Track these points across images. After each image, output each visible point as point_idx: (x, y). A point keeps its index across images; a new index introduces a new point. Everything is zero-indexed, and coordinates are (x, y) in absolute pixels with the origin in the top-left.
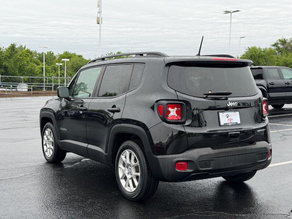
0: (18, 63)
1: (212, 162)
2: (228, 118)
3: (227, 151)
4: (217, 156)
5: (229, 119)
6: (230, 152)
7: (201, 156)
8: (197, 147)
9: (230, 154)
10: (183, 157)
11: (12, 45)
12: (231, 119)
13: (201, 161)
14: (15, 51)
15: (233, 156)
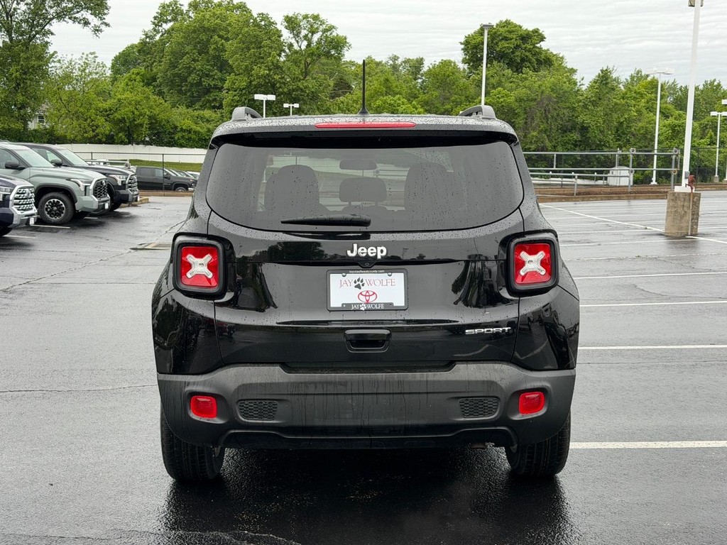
0: (615, 115)
1: (280, 406)
2: (360, 291)
3: (333, 380)
4: (298, 391)
5: (364, 293)
6: (344, 384)
7: (245, 387)
8: (247, 363)
9: (341, 389)
10: (204, 383)
11: (602, 71)
12: (371, 293)
13: (244, 400)
14: (609, 85)
15: (354, 396)
